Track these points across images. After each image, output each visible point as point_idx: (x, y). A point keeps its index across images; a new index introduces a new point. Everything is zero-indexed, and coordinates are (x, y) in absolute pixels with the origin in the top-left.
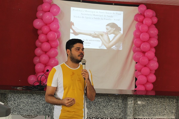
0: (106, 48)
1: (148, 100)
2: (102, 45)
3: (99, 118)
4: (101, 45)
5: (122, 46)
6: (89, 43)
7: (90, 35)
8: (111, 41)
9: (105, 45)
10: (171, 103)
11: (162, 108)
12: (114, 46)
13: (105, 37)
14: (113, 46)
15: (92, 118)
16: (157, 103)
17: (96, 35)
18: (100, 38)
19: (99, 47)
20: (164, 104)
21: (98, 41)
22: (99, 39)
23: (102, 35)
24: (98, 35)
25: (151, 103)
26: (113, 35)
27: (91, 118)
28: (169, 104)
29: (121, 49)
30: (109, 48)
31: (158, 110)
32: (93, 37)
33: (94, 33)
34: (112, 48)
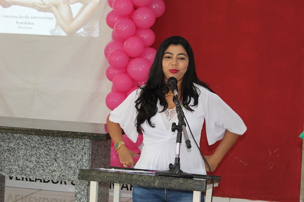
0: (65, 34)
1: (20, 138)
2: (56, 26)
3: (49, 181)
4: (54, 27)
5: (99, 29)
6: (30, 23)
7: (33, 6)
8: (74, 17)
9: (63, 28)
10: (68, 145)
11: (48, 157)
12: (82, 30)
13: (64, 9)
14: (79, 28)
15: (35, 181)
16: (37, 146)
17: (46, 6)
18: (52, 12)
19: (51, 32)
20: (52, 148)
21: (49, 18)
22: (50, 15)
23: (57, 6)
24: (48, 5)
25: (26, 145)
26: (79, 5)
27: (33, 181)
28: (64, 149)
29: (96, 34)
30: (72, 34)
31: (40, 161)
32: (39, 10)
33: (41, 2)
34: (78, 32)
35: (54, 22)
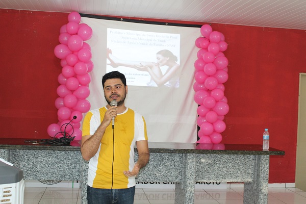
0: (157, 86)
1: (216, 157)
2: (151, 80)
3: (148, 183)
5: (180, 82)
7: (134, 67)
8: (163, 74)
9: (155, 81)
10: (247, 160)
11: (234, 168)
12: (168, 83)
16: (227, 161)
17: (143, 67)
18: (148, 71)
19: (147, 84)
20: (237, 162)
22: (146, 73)
23: (151, 68)
24: (145, 66)
25: (219, 161)
28: (244, 162)
29: (177, 86)
30: (161, 85)
31: (229, 170)
32: (138, 70)
33: (140, 65)
34: (165, 84)
35: (149, 78)
